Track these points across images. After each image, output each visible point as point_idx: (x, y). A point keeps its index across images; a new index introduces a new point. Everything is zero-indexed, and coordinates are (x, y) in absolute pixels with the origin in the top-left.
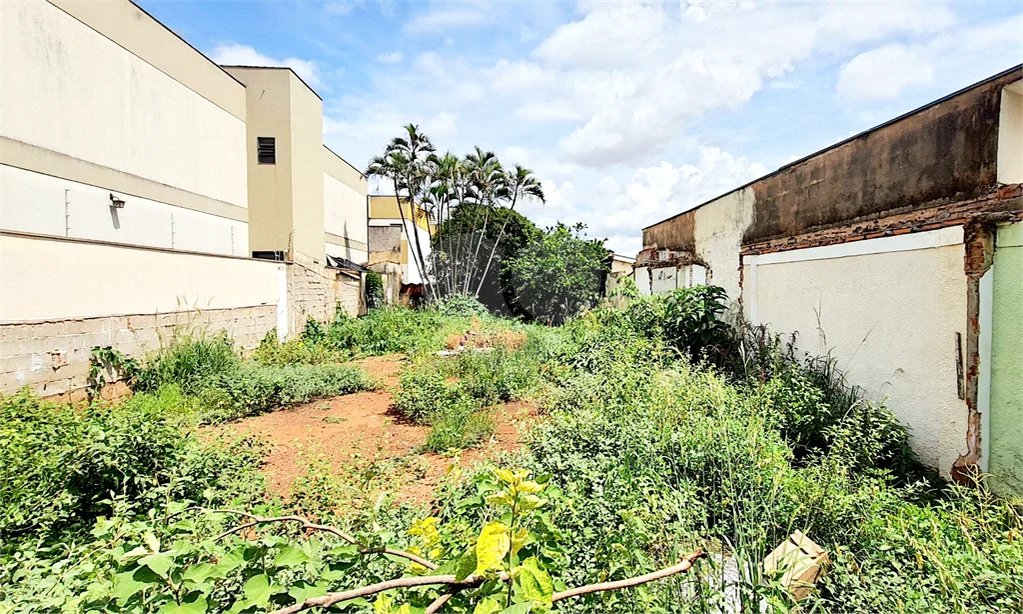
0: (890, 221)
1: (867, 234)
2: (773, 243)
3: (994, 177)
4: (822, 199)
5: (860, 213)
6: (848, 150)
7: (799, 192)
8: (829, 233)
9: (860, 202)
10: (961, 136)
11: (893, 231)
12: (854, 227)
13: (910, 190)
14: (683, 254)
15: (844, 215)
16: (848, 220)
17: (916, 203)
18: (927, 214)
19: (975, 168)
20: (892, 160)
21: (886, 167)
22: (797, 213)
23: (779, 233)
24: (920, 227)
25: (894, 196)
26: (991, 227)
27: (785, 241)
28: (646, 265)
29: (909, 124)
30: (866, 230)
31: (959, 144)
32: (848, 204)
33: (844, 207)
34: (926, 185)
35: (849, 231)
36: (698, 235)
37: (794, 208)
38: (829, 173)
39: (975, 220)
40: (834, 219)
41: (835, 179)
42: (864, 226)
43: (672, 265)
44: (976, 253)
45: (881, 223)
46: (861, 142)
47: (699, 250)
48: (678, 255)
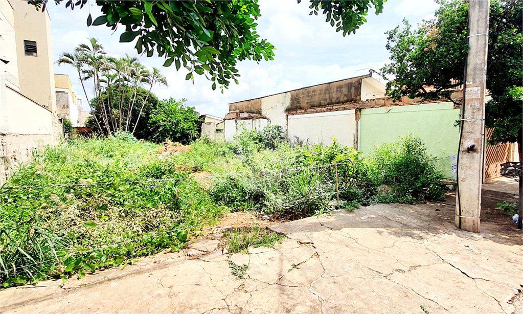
0: (337, 107)
1: (331, 110)
2: (298, 111)
3: (360, 99)
4: (316, 99)
5: (328, 104)
6: (325, 86)
7: (308, 96)
8: (319, 109)
9: (328, 101)
10: (353, 88)
11: (337, 110)
12: (326, 108)
13: (341, 100)
14: (255, 114)
15: (323, 104)
16: (325, 106)
17: (343, 103)
18: (346, 106)
19: (357, 96)
20: (337, 91)
21: (335, 93)
22: (307, 103)
23: (301, 108)
24: (345, 109)
25: (338, 101)
26: (360, 110)
27: (303, 111)
28: (234, 119)
29: (342, 83)
30: (330, 109)
31: (353, 90)
32: (325, 101)
33: (323, 102)
34: (346, 99)
35: (325, 109)
36: (263, 108)
37: (307, 101)
38: (319, 92)
39: (357, 108)
40: (320, 105)
41: (320, 94)
42: (329, 108)
43: (250, 119)
44: (357, 115)
45: (334, 107)
46: (328, 85)
47: (264, 113)
48: (252, 115)
